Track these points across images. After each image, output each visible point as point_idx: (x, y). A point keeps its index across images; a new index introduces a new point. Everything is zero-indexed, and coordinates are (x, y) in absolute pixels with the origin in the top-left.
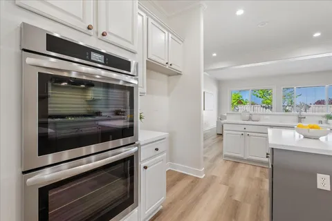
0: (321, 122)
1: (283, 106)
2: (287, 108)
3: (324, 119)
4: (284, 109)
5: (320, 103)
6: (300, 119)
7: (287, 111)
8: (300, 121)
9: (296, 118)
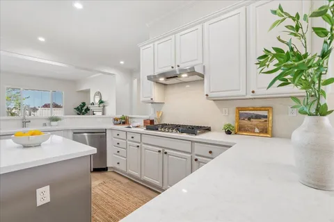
0: (45, 125)
1: (8, 109)
2: (13, 111)
3: (48, 122)
4: (8, 112)
5: (46, 106)
6: (25, 123)
7: (13, 114)
8: (24, 126)
9: (20, 123)
